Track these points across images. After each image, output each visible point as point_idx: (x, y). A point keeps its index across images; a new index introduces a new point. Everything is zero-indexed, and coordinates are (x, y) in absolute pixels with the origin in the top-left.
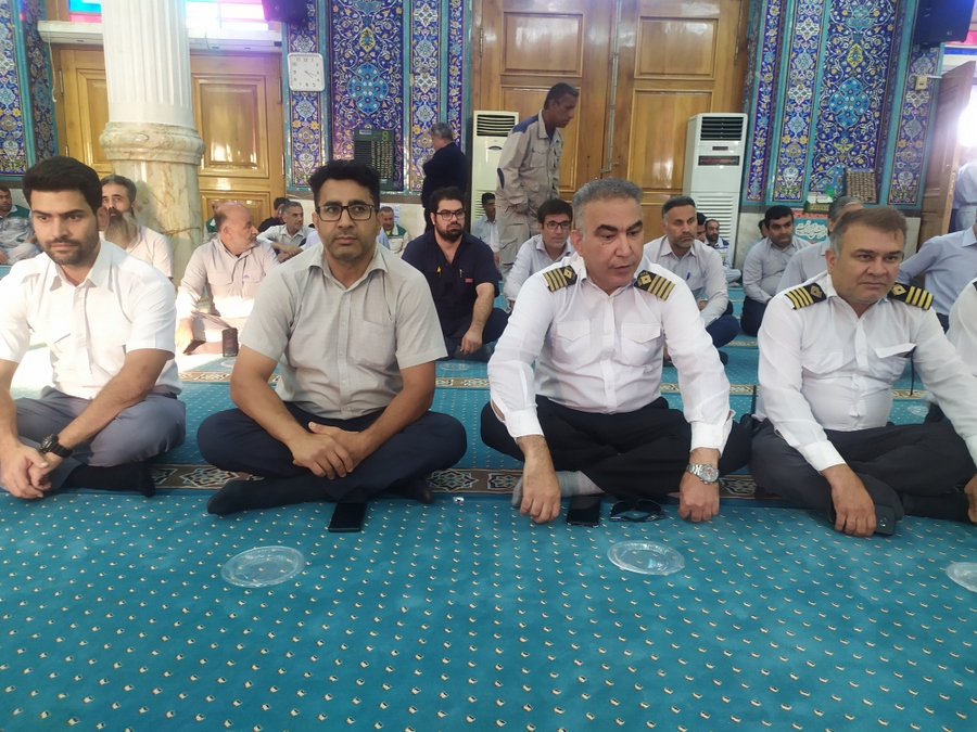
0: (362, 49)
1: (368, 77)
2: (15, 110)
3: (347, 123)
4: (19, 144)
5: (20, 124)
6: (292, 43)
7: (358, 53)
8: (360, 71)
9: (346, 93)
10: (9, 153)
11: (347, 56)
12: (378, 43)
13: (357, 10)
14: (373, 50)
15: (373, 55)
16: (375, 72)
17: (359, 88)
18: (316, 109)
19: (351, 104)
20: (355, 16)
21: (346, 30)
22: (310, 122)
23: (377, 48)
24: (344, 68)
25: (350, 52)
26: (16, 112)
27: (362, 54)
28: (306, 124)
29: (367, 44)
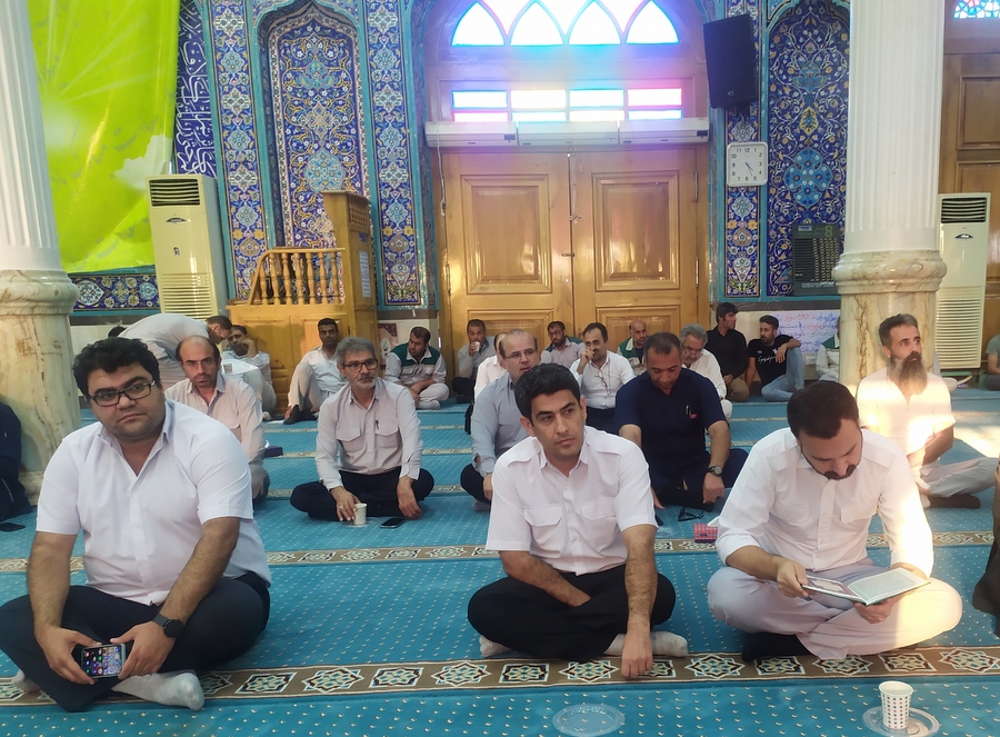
0: (802, 133)
1: (808, 164)
2: (407, 228)
3: (782, 219)
4: (411, 267)
5: (412, 244)
6: (729, 132)
7: (798, 137)
8: (799, 158)
9: (782, 184)
10: (398, 278)
11: (785, 141)
12: (822, 124)
13: (798, 88)
14: (816, 132)
15: (815, 138)
16: (817, 158)
17: (798, 178)
18: (755, 205)
19: (788, 197)
20: (796, 94)
21: (784, 112)
22: (747, 221)
23: (820, 129)
24: (781, 156)
25: (789, 137)
26: (408, 231)
27: (802, 138)
28: (742, 224)
29: (809, 126)
